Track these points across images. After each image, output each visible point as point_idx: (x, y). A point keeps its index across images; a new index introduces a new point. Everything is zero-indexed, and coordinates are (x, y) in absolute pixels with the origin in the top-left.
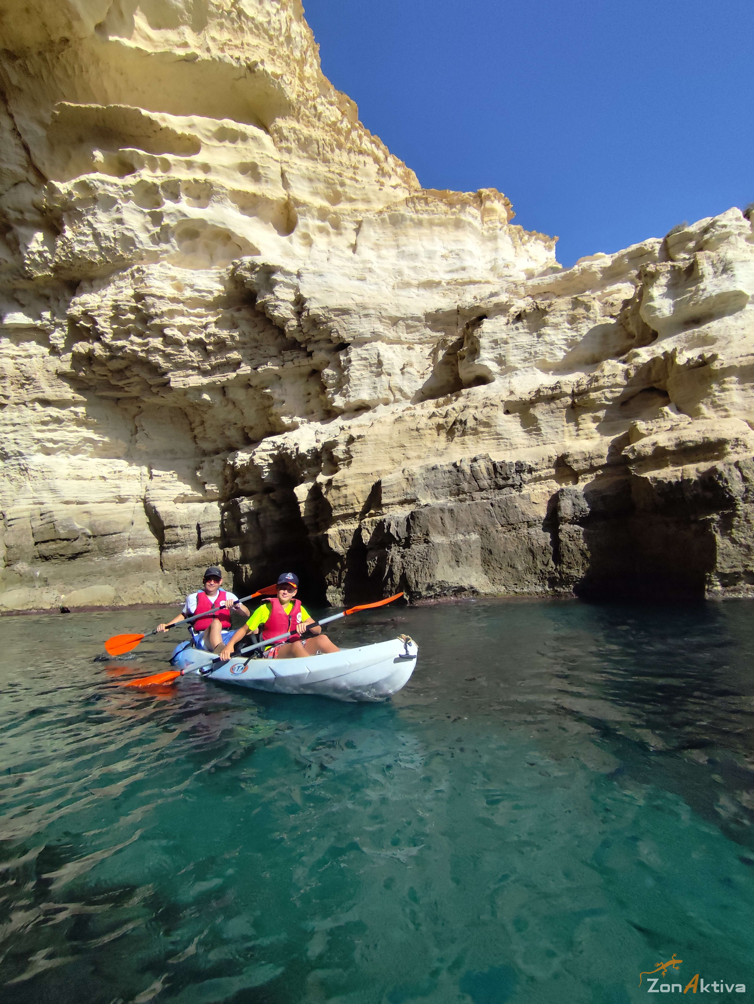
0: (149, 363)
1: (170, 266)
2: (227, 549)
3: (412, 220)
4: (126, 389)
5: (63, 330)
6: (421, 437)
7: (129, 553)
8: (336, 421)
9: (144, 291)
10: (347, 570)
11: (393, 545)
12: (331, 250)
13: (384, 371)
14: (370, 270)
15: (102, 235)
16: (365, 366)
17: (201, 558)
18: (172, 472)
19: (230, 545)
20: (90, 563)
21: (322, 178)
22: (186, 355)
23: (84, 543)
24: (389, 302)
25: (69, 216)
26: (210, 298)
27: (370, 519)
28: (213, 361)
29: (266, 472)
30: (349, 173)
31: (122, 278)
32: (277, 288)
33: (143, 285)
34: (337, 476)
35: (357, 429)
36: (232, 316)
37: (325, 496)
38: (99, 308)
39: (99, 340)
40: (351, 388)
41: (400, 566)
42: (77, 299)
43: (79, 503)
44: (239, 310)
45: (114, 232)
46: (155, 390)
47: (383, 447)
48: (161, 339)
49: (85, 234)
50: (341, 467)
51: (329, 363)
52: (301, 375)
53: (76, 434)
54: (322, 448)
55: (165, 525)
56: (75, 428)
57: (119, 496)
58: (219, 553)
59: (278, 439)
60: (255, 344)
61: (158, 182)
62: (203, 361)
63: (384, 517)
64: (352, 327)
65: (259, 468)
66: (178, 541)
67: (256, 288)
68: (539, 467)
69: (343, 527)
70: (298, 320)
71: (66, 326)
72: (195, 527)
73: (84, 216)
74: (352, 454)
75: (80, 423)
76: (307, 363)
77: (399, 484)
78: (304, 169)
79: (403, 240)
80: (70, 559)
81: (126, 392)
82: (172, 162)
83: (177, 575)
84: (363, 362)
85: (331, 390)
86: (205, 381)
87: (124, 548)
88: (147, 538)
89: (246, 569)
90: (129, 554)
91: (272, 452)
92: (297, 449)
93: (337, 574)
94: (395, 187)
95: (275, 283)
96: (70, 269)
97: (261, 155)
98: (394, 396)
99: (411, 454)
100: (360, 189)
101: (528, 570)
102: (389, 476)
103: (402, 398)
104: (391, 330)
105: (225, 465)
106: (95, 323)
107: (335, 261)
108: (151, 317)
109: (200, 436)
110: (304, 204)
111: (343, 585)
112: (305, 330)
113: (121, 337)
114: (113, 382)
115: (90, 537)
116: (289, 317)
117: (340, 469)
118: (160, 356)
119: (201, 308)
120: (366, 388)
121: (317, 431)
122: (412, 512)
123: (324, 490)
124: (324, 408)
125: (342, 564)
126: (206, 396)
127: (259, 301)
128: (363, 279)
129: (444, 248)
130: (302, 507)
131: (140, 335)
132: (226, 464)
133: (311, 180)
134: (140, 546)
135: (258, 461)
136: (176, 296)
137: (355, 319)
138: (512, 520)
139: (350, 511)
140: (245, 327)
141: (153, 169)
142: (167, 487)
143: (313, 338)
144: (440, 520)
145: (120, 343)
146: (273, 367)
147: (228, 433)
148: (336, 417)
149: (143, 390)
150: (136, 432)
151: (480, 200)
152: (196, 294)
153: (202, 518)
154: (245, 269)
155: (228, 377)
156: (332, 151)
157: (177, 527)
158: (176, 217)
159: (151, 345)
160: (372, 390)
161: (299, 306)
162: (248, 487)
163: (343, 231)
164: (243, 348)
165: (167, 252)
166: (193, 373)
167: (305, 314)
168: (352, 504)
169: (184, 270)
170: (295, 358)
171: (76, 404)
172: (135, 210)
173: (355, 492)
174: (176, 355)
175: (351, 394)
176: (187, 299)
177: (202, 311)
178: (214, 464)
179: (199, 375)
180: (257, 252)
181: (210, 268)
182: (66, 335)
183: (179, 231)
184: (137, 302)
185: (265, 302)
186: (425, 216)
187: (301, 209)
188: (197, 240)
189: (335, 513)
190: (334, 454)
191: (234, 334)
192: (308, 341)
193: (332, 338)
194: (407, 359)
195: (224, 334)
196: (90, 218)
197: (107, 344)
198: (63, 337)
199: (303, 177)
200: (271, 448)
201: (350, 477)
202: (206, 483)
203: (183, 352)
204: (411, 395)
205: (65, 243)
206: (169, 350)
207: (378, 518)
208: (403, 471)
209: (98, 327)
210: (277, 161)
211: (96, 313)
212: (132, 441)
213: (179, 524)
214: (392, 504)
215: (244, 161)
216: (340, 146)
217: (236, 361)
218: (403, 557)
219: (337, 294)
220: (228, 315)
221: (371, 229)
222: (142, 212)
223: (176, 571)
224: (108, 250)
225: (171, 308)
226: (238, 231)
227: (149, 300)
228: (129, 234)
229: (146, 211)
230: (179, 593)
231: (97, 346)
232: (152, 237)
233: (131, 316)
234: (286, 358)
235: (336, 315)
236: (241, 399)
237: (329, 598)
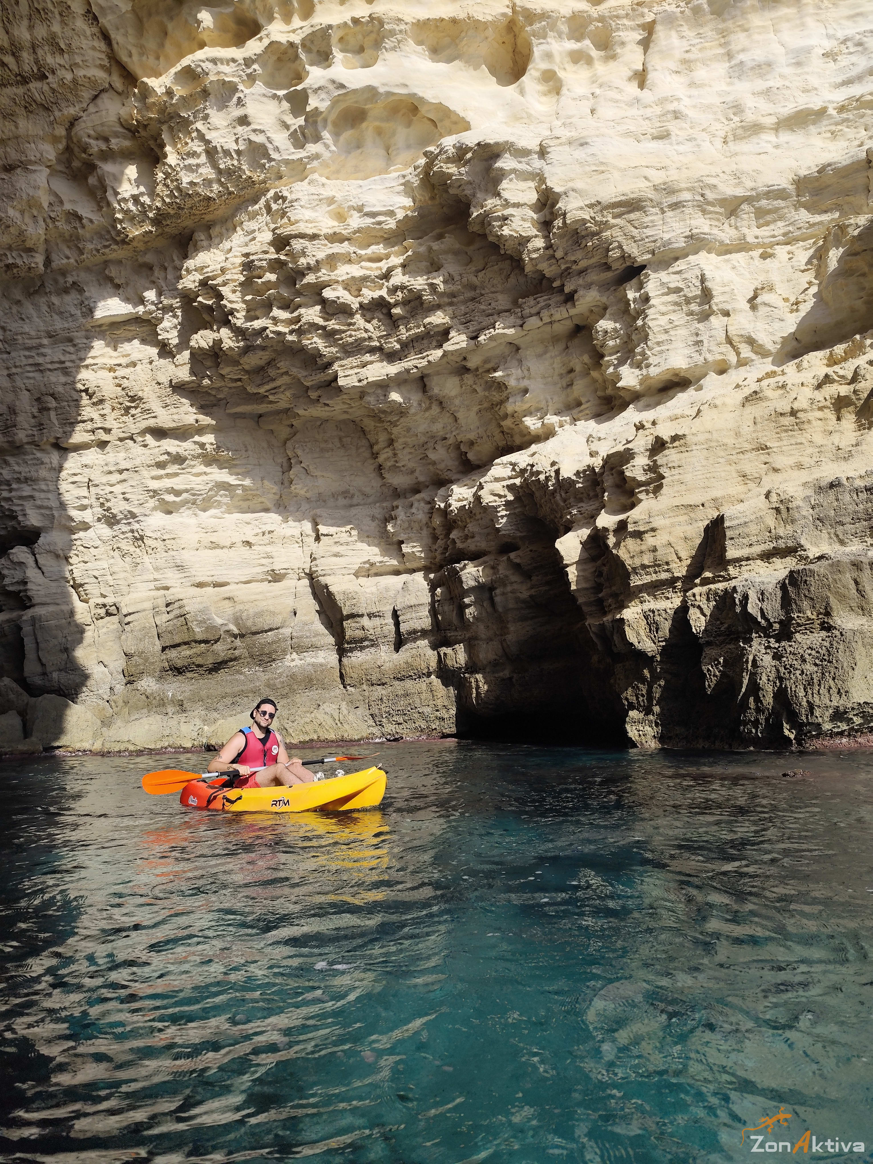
0: (303, 350)
1: (324, 180)
2: (443, 650)
4: (271, 398)
5: (175, 316)
6: (800, 426)
7: (293, 660)
8: (624, 414)
9: (287, 231)
10: (662, 683)
11: (754, 635)
12: (598, 92)
13: (715, 308)
14: (678, 115)
15: (219, 149)
16: (676, 304)
17: (404, 665)
18: (348, 528)
19: (448, 643)
20: (237, 677)
22: (359, 329)
23: (229, 647)
24: (719, 171)
25: (171, 129)
26: (391, 224)
27: (705, 589)
28: (404, 334)
29: (502, 517)
31: (253, 216)
32: (505, 184)
33: (285, 220)
34: (635, 514)
35: (669, 424)
36: (430, 249)
37: (614, 551)
38: (223, 270)
39: (227, 323)
40: (650, 349)
41: (773, 676)
42: (190, 263)
43: (217, 585)
44: (440, 237)
45: (237, 141)
46: (313, 395)
47: (722, 454)
48: (318, 308)
49: (194, 154)
50: (642, 496)
51: (605, 309)
52: (555, 339)
53: (204, 478)
54: (603, 467)
55: (345, 613)
56: (202, 468)
57: (273, 570)
58: (431, 657)
59: (521, 458)
60: (469, 294)
61: (297, 39)
62: (388, 335)
63: (733, 583)
64: (648, 232)
65: (490, 511)
66: (366, 639)
67: (468, 192)
69: (651, 604)
70: (546, 237)
71: (177, 308)
72: (389, 615)
73: (192, 123)
74: (662, 470)
75: (209, 460)
76: (566, 315)
77: (760, 519)
80: (210, 671)
81: (271, 402)
83: (366, 694)
84: (673, 297)
85: (613, 359)
86: (393, 369)
87: (284, 652)
88: (317, 635)
89: (477, 681)
90: (293, 662)
91: (512, 481)
92: (557, 472)
93: (644, 689)
95: (502, 174)
96: (178, 216)
98: (738, 354)
99: (779, 461)
102: (740, 507)
103: (753, 356)
104: (726, 225)
105: (432, 510)
106: (220, 297)
107: (607, 111)
108: (302, 273)
109: (389, 464)
110: (543, 16)
111: (657, 709)
112: (559, 254)
113: (258, 313)
114: (252, 389)
115: (235, 636)
116: (530, 233)
117: (640, 501)
118: (320, 336)
119: (378, 243)
120: (682, 345)
121: (591, 436)
122: (791, 572)
123: (611, 540)
124: (600, 393)
125: (652, 671)
126: (395, 396)
127: (475, 214)
128: (663, 136)
130: (572, 573)
131: (286, 306)
132: (433, 508)
134: (308, 649)
135: (487, 499)
136: (337, 230)
137: (653, 216)
139: (664, 576)
140: (452, 267)
141: (288, 18)
142: (342, 553)
143: (574, 267)
144: (853, 586)
145: (257, 324)
146: (506, 331)
147: (433, 456)
148: (624, 406)
149: (295, 397)
150: (290, 467)
152: (369, 221)
153: (400, 600)
154: (449, 161)
155: (430, 358)
157: (362, 616)
158: (327, 93)
159: (303, 320)
160: (693, 349)
161: (546, 211)
162: (471, 545)
163: (618, 50)
164: (451, 304)
165: (317, 156)
166: (373, 358)
167: (558, 222)
168: (667, 563)
169: (346, 182)
170: (542, 308)
171: (201, 430)
172: (264, 95)
173: (672, 540)
174: (344, 331)
175: (651, 361)
176: (355, 233)
177: (379, 249)
178: (414, 510)
179: (382, 361)
180: (466, 126)
181: (386, 171)
182: (179, 324)
183: (333, 117)
184: (278, 252)
185: (487, 214)
187: (537, 26)
188: (364, 125)
189: (636, 581)
190: (628, 474)
191: (434, 281)
192: (566, 273)
193: (610, 260)
194: (762, 278)
195: (419, 283)
196: (199, 125)
197: (238, 328)
198: (175, 327)
200: (509, 473)
201: (662, 514)
202: (402, 542)
203: (354, 324)
204: (774, 348)
205: (167, 175)
206: (333, 324)
207: (720, 586)
208: (767, 495)
209: (224, 302)
211: (219, 280)
212: (286, 483)
213: (365, 612)
214: (748, 559)
217: (441, 329)
218: (777, 657)
219: (616, 174)
220: (422, 249)
221: (673, 34)
222: (275, 96)
223: (365, 687)
224: (229, 172)
225: (330, 252)
226: (430, 95)
227: (297, 245)
228: (259, 139)
229: (281, 93)
230: (371, 722)
231: (225, 333)
232: (293, 135)
233: (272, 277)
234: (527, 311)
235: (614, 218)
236: (453, 393)
237: (632, 732)
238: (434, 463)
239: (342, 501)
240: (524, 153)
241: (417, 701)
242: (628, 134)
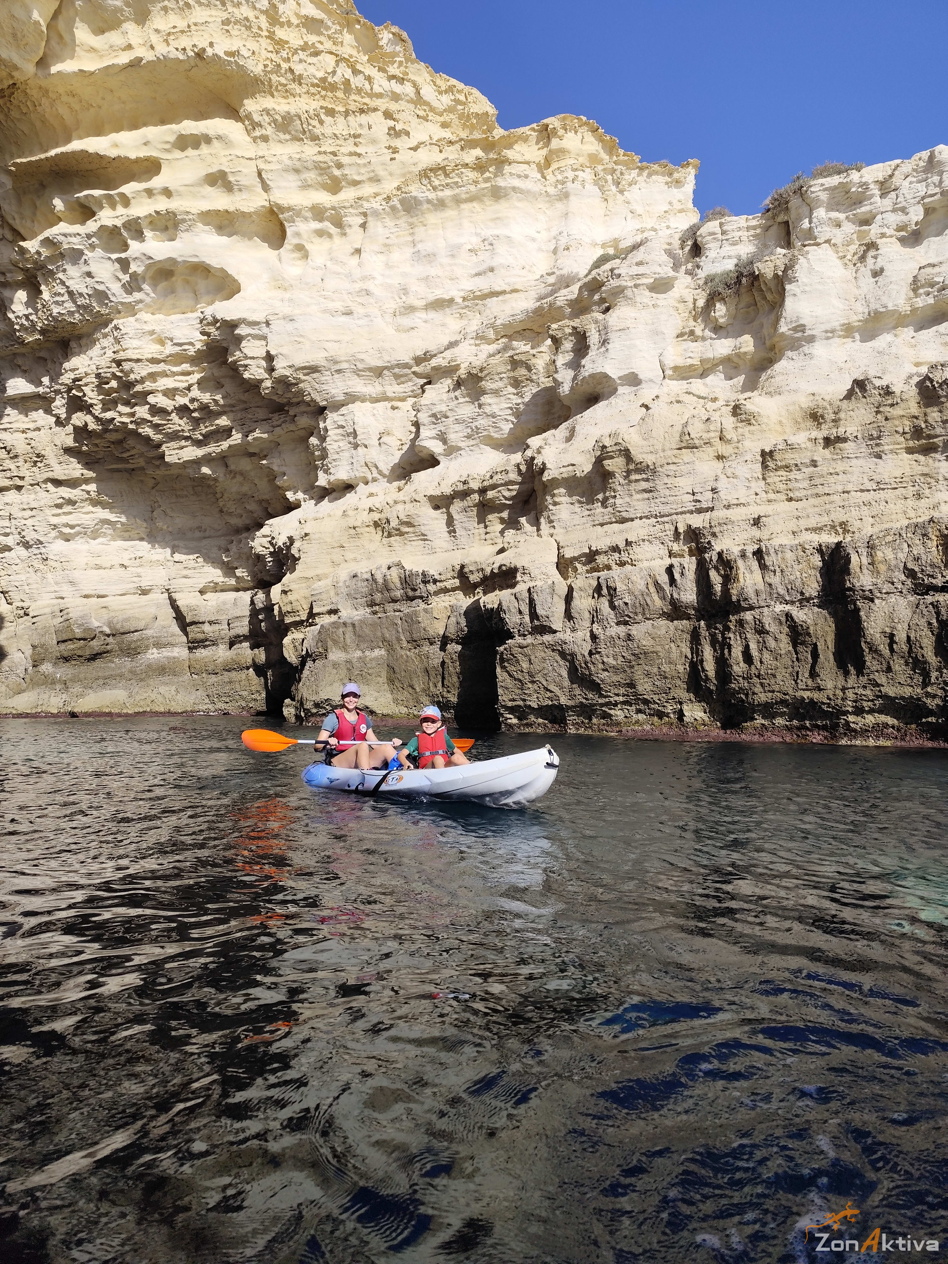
0: (140, 435)
1: (148, 317)
2: (255, 650)
3: (429, 201)
4: (131, 461)
5: (63, 398)
6: (358, 535)
9: (121, 356)
12: (329, 264)
13: (360, 442)
14: (368, 293)
15: (76, 292)
16: (342, 436)
18: (196, 556)
19: (257, 646)
20: (110, 665)
21: (310, 165)
22: (175, 424)
23: (102, 643)
24: (370, 347)
25: (43, 275)
26: (192, 351)
28: (204, 429)
29: (269, 562)
30: (349, 147)
31: (105, 336)
32: (244, 343)
33: (121, 347)
34: (285, 579)
36: (215, 373)
38: (86, 374)
39: (90, 413)
40: (331, 463)
42: (68, 364)
43: (99, 597)
44: (222, 364)
45: (87, 288)
46: (153, 463)
47: (325, 547)
48: (146, 408)
49: (60, 294)
51: (312, 430)
53: (92, 515)
55: (189, 620)
56: (90, 508)
57: (142, 586)
58: (249, 655)
59: (275, 523)
60: (242, 406)
61: (119, 223)
62: (194, 430)
64: (325, 387)
65: (262, 557)
66: (207, 640)
67: (224, 345)
68: (443, 578)
69: (295, 635)
70: (272, 381)
71: (64, 393)
72: (224, 622)
73: (56, 274)
74: (302, 553)
75: (95, 503)
76: (293, 429)
77: (327, 592)
78: (285, 158)
79: (420, 231)
80: (89, 660)
82: (130, 196)
83: (205, 680)
84: (340, 431)
85: (318, 464)
86: (200, 452)
87: (147, 648)
88: (173, 635)
89: (270, 674)
90: (153, 655)
91: (271, 539)
92: (278, 540)
94: (415, 149)
95: (241, 337)
96: (55, 332)
97: (230, 158)
98: (372, 474)
99: (349, 555)
100: (365, 165)
101: (424, 690)
103: (379, 476)
104: (374, 385)
106: (84, 393)
108: (133, 384)
109: (225, 509)
110: (289, 209)
112: (280, 392)
113: (109, 408)
114: (118, 454)
115: (108, 636)
116: (263, 377)
118: (149, 427)
119: (185, 364)
120: (345, 463)
126: (205, 470)
127: (230, 360)
128: (349, 313)
129: (477, 234)
131: (127, 403)
133: (297, 171)
134: (165, 646)
135: (260, 549)
136: (157, 354)
137: (326, 377)
138: (415, 636)
139: (298, 619)
140: (229, 386)
141: (113, 207)
142: (190, 575)
143: (290, 402)
144: (341, 636)
145: (109, 415)
146: (263, 435)
147: (248, 507)
148: (323, 497)
149: (147, 463)
150: (154, 509)
151: (546, 134)
152: (178, 349)
153: (233, 612)
154: (209, 324)
155: (222, 447)
156: (321, 122)
157: (203, 623)
158: (142, 261)
159: (138, 415)
160: (350, 467)
161: (269, 364)
163: (348, 230)
164: (230, 412)
165: (141, 301)
166: (186, 444)
167: (274, 374)
168: (298, 612)
169: (163, 318)
170: (282, 423)
171: (87, 481)
172: (102, 257)
173: (301, 598)
174: (166, 425)
175: (331, 471)
176: (169, 356)
177: (186, 367)
178: (241, 545)
179: (192, 446)
180: (238, 287)
181: (195, 308)
182: (65, 404)
183: (150, 274)
184: (117, 368)
185: (235, 362)
186: (448, 193)
187: (286, 215)
188: (174, 279)
189: (288, 620)
190: (293, 551)
191: (216, 398)
192: (287, 404)
193: (306, 402)
194: (388, 424)
195: (206, 398)
196: (61, 275)
197: (97, 416)
198: (63, 406)
199: (286, 170)
200: (270, 533)
201: (295, 582)
202: (235, 568)
203: (171, 420)
204: (387, 473)
205: (44, 305)
206: (156, 420)
208: (332, 578)
209: (87, 397)
210: (250, 159)
211: (84, 381)
212: (152, 520)
213: (206, 620)
214: (322, 614)
215: (211, 171)
216: (331, 112)
217: (227, 428)
219: (308, 346)
221: (379, 224)
222: (110, 259)
223: (204, 675)
224: (85, 307)
225: (150, 371)
226: (214, 262)
227: (126, 366)
228: (101, 287)
229: (114, 256)
230: (207, 701)
231: (89, 419)
232: (124, 286)
233: (114, 384)
234: (275, 423)
235: (305, 375)
236: (248, 468)
237: (286, 712)
238: (251, 512)
239: (198, 534)
240: (255, 324)
241: (237, 686)
242: (325, 311)
